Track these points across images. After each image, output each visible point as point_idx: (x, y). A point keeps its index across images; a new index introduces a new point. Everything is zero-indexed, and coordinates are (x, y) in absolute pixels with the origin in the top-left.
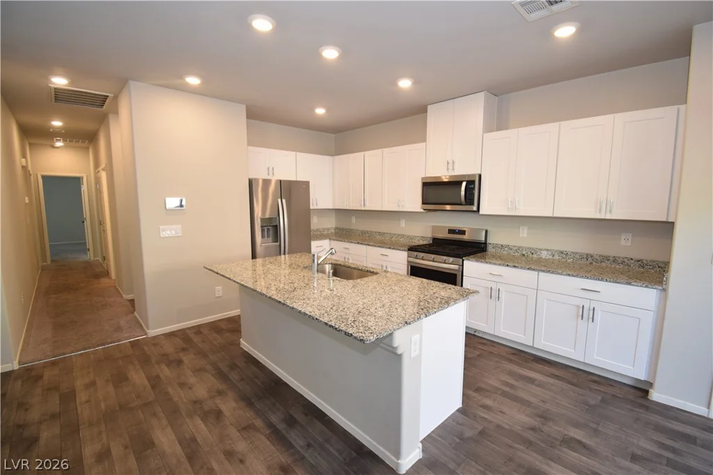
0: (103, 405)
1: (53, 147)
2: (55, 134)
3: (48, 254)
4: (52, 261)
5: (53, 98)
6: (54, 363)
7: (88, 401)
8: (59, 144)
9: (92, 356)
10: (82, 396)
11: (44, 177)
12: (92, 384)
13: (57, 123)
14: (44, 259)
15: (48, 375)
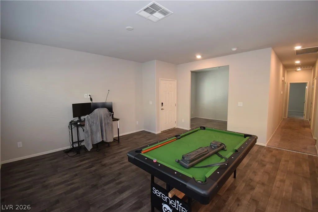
0: (288, 169)
1: (296, 71)
2: (298, 66)
3: (287, 114)
4: (288, 117)
5: (296, 54)
6: (277, 150)
7: (284, 165)
8: (299, 69)
9: (291, 153)
10: (282, 163)
11: (291, 84)
12: (287, 161)
13: (298, 62)
14: (285, 116)
15: (274, 151)
